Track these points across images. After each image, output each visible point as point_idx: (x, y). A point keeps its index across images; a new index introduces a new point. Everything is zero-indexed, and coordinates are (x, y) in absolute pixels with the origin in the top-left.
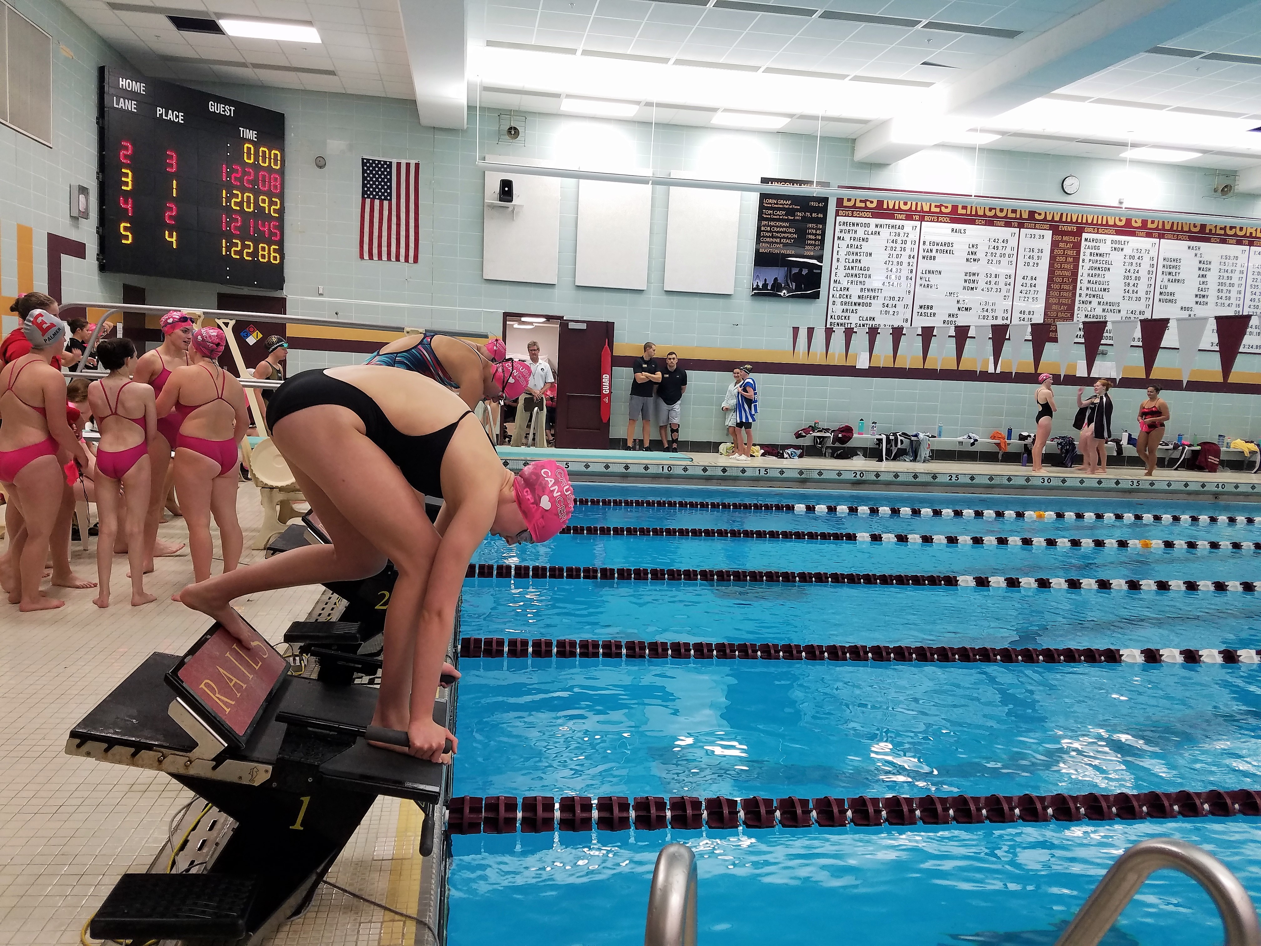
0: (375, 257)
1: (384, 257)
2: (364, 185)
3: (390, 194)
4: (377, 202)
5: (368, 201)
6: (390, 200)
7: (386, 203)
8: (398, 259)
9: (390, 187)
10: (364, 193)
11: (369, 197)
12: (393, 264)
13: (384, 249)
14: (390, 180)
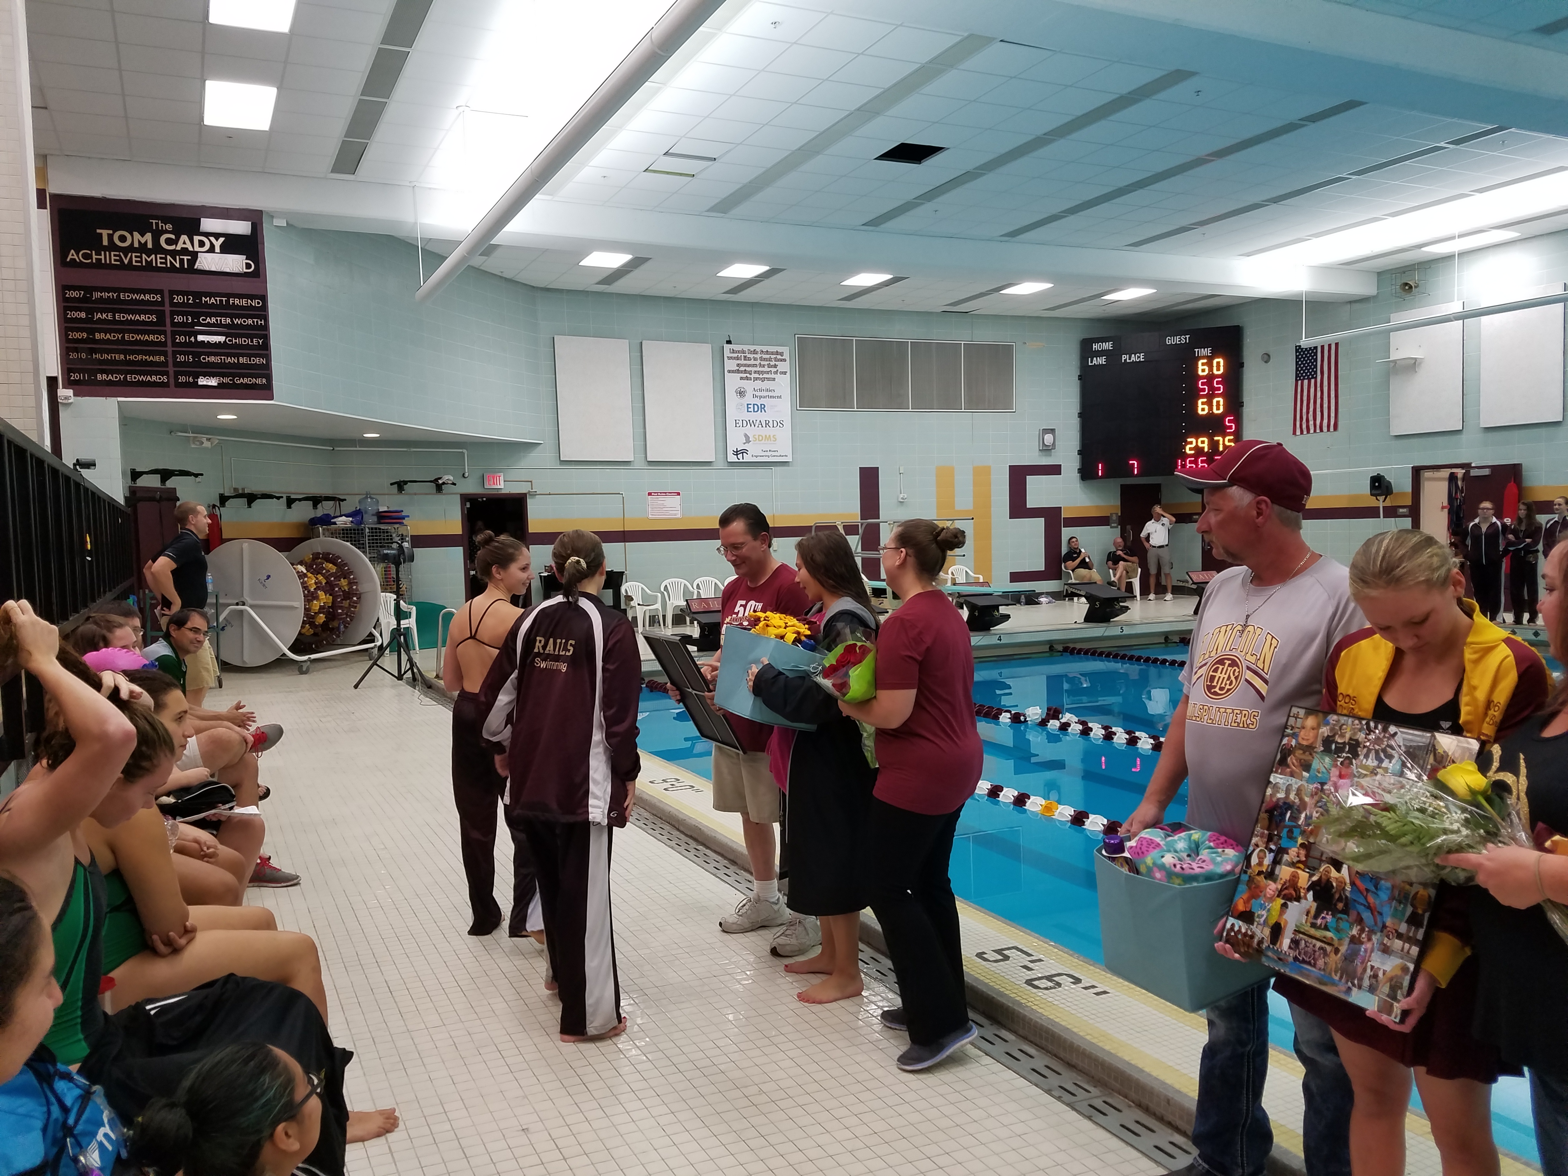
0: (1305, 432)
1: (1312, 431)
2: (1297, 369)
3: (1316, 372)
4: (1306, 382)
5: (1300, 382)
6: (1316, 378)
7: (1313, 381)
8: (1321, 430)
9: (1316, 366)
10: (1297, 376)
11: (1300, 379)
12: (1319, 435)
13: (1311, 423)
14: (1316, 360)
